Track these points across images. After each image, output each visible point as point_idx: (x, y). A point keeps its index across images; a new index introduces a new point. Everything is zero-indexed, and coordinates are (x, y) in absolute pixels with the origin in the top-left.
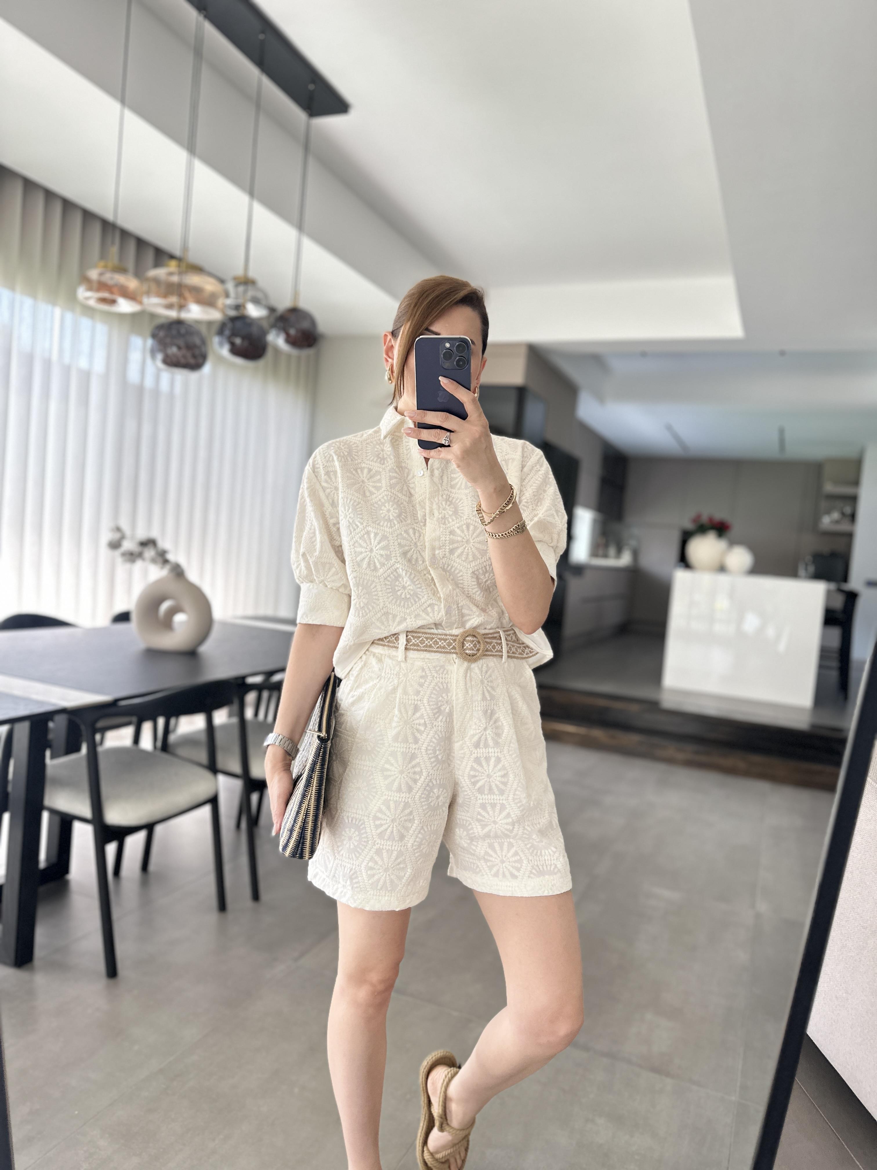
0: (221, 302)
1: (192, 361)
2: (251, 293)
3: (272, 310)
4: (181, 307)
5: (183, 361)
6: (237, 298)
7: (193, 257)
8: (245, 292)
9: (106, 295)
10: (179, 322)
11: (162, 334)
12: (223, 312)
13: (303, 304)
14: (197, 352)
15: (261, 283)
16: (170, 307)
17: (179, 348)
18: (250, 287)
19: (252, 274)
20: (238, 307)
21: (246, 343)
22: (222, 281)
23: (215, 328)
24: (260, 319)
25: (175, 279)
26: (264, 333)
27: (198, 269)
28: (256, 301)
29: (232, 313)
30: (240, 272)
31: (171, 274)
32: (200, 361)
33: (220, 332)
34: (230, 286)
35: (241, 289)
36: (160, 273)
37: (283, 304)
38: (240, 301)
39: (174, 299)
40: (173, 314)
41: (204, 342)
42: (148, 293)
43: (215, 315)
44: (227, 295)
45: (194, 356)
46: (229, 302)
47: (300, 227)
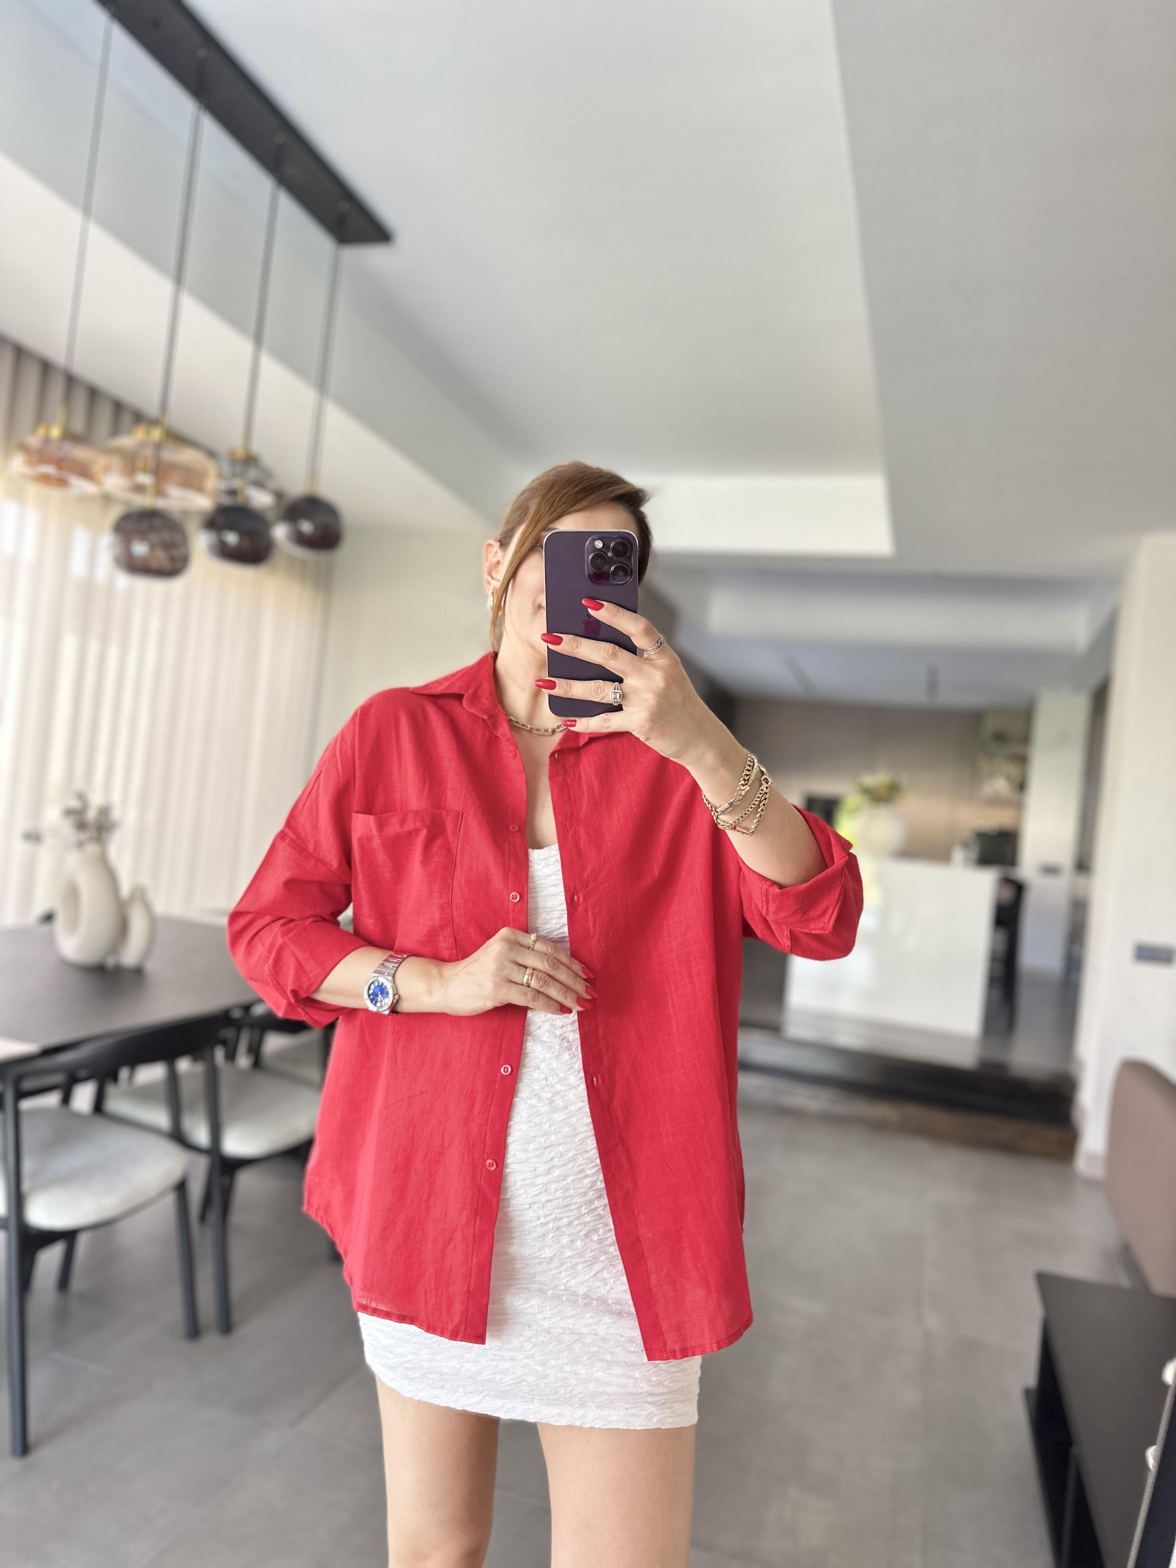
0: (211, 483)
1: (166, 564)
2: (252, 474)
4: (159, 492)
5: (156, 564)
6: (233, 479)
8: (245, 471)
9: (49, 470)
10: (153, 513)
11: (129, 526)
12: (214, 499)
14: (176, 553)
16: (139, 489)
17: (152, 547)
18: (251, 466)
19: (255, 449)
20: (232, 493)
21: (246, 542)
22: (215, 457)
23: (203, 519)
24: (264, 508)
25: (148, 452)
26: (269, 527)
27: (182, 439)
28: (259, 484)
29: (226, 501)
30: (238, 444)
31: (142, 445)
32: (179, 563)
33: (209, 525)
34: (226, 464)
35: (239, 469)
36: (128, 441)
37: (297, 489)
38: (236, 483)
40: (145, 501)
41: (185, 539)
42: (107, 469)
43: (203, 503)
45: (172, 559)
46: (223, 485)
47: (322, 387)
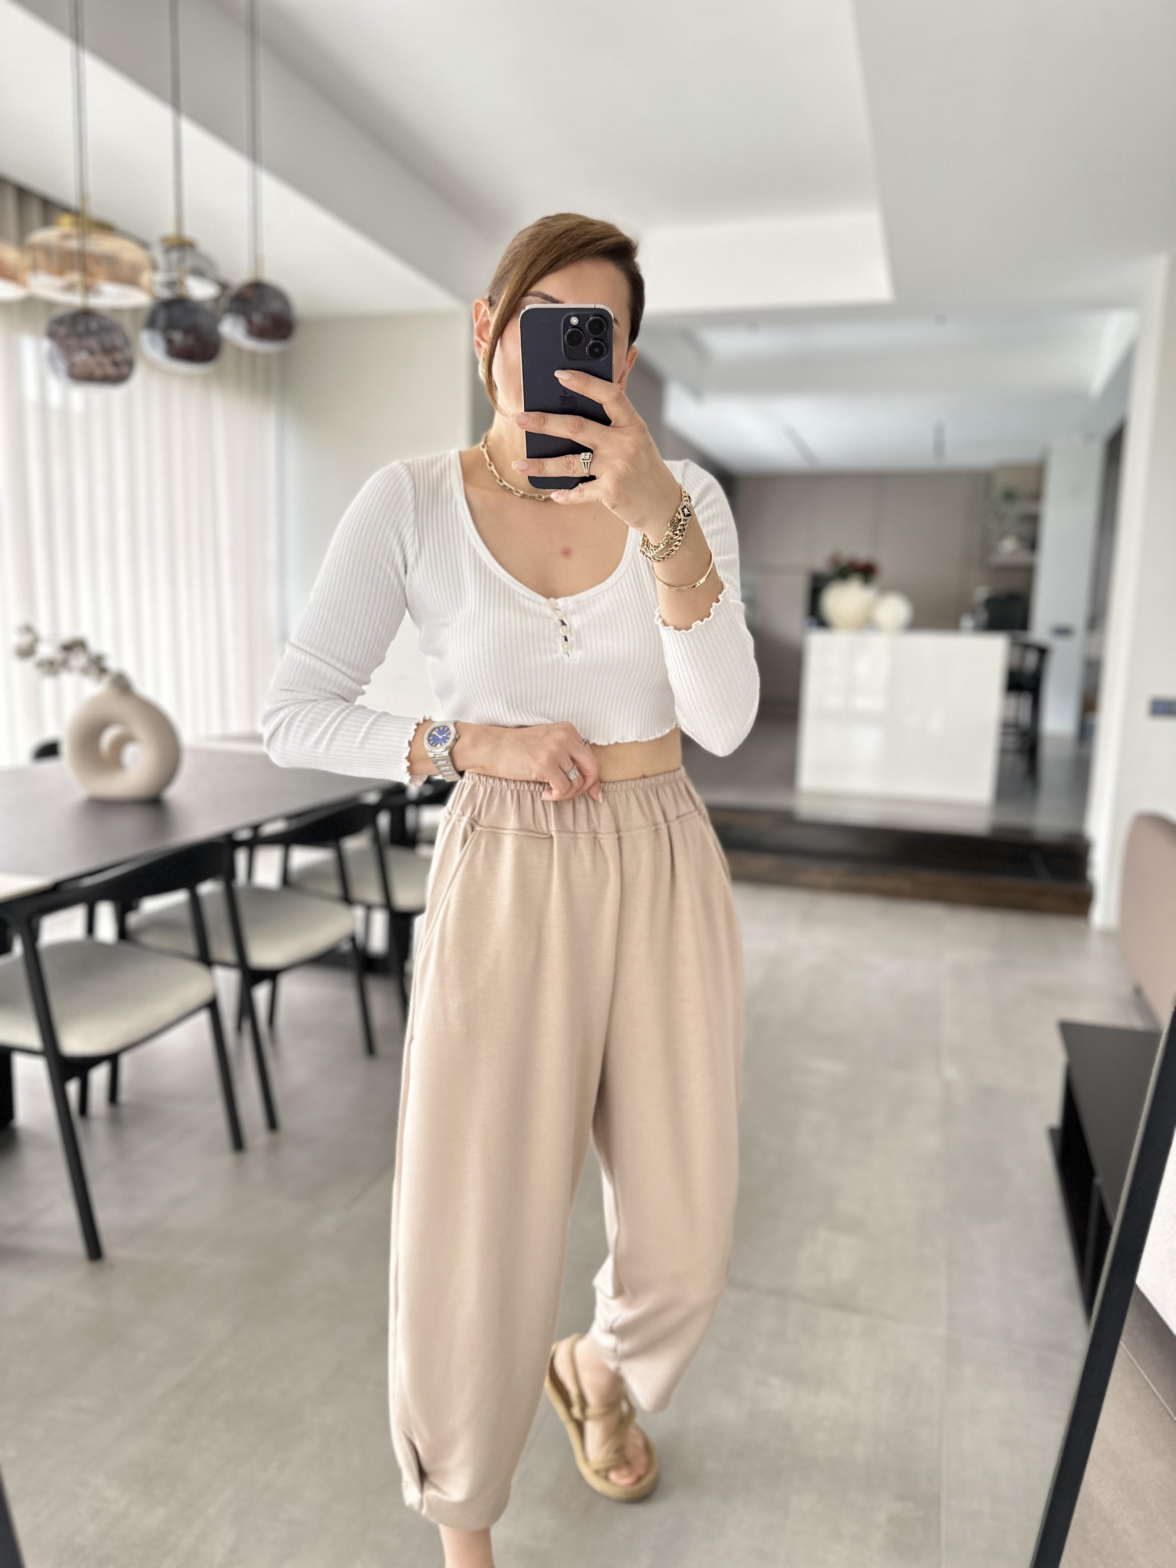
2: (190, 262)
3: (223, 286)
4: (88, 289)
5: (98, 372)
6: (169, 270)
7: (97, 210)
10: (86, 314)
13: (271, 276)
14: (119, 357)
15: (204, 245)
16: (70, 288)
17: (91, 352)
23: (143, 317)
24: (209, 301)
25: (73, 244)
27: (106, 228)
28: (198, 273)
29: (165, 294)
30: (169, 229)
31: (66, 237)
34: (158, 253)
35: (175, 256)
36: (51, 235)
37: (239, 276)
38: (175, 275)
39: (75, 277)
40: (76, 300)
42: (34, 269)
43: (140, 299)
44: (154, 267)
45: (116, 364)
46: (160, 277)
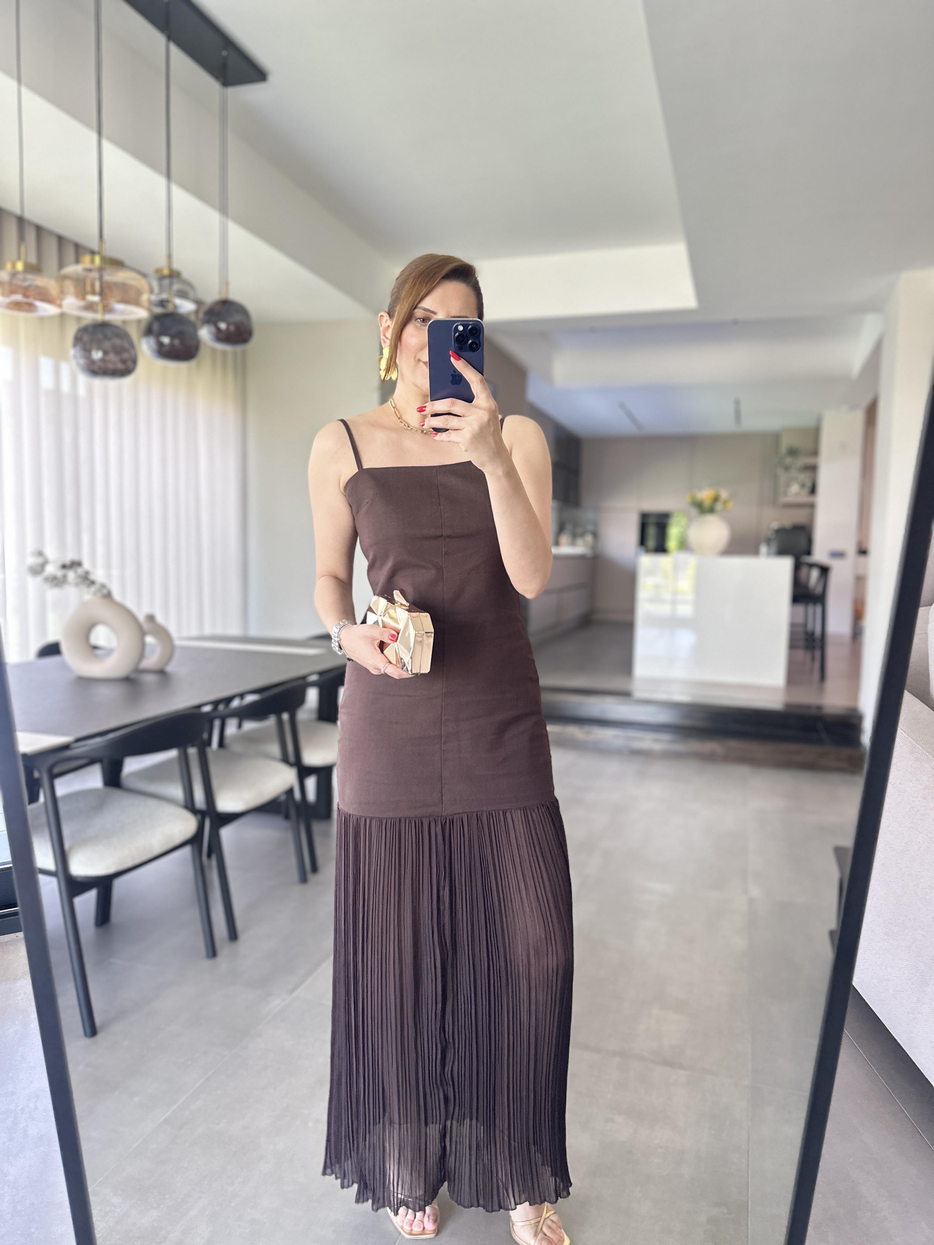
0: (145, 297)
1: (120, 366)
2: (176, 287)
3: (200, 303)
4: (106, 308)
5: (110, 366)
7: (111, 251)
8: (171, 285)
9: (18, 297)
10: (104, 326)
11: (86, 338)
12: (149, 310)
13: (235, 295)
14: (125, 356)
15: (185, 275)
16: (90, 307)
17: (105, 353)
18: (175, 280)
19: (176, 266)
20: (162, 303)
21: (177, 342)
22: (144, 275)
24: (189, 313)
25: (94, 276)
26: (195, 329)
27: (117, 264)
28: (183, 295)
29: (159, 310)
30: (162, 262)
31: (90, 270)
32: (130, 364)
33: (149, 331)
35: (166, 282)
36: (76, 269)
37: (211, 296)
39: (96, 299)
40: (97, 316)
41: (132, 345)
42: (64, 293)
43: (142, 314)
44: (151, 291)
45: (124, 362)
46: (154, 298)
47: (224, 210)
